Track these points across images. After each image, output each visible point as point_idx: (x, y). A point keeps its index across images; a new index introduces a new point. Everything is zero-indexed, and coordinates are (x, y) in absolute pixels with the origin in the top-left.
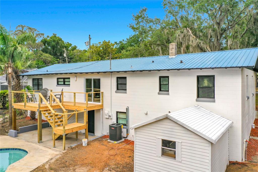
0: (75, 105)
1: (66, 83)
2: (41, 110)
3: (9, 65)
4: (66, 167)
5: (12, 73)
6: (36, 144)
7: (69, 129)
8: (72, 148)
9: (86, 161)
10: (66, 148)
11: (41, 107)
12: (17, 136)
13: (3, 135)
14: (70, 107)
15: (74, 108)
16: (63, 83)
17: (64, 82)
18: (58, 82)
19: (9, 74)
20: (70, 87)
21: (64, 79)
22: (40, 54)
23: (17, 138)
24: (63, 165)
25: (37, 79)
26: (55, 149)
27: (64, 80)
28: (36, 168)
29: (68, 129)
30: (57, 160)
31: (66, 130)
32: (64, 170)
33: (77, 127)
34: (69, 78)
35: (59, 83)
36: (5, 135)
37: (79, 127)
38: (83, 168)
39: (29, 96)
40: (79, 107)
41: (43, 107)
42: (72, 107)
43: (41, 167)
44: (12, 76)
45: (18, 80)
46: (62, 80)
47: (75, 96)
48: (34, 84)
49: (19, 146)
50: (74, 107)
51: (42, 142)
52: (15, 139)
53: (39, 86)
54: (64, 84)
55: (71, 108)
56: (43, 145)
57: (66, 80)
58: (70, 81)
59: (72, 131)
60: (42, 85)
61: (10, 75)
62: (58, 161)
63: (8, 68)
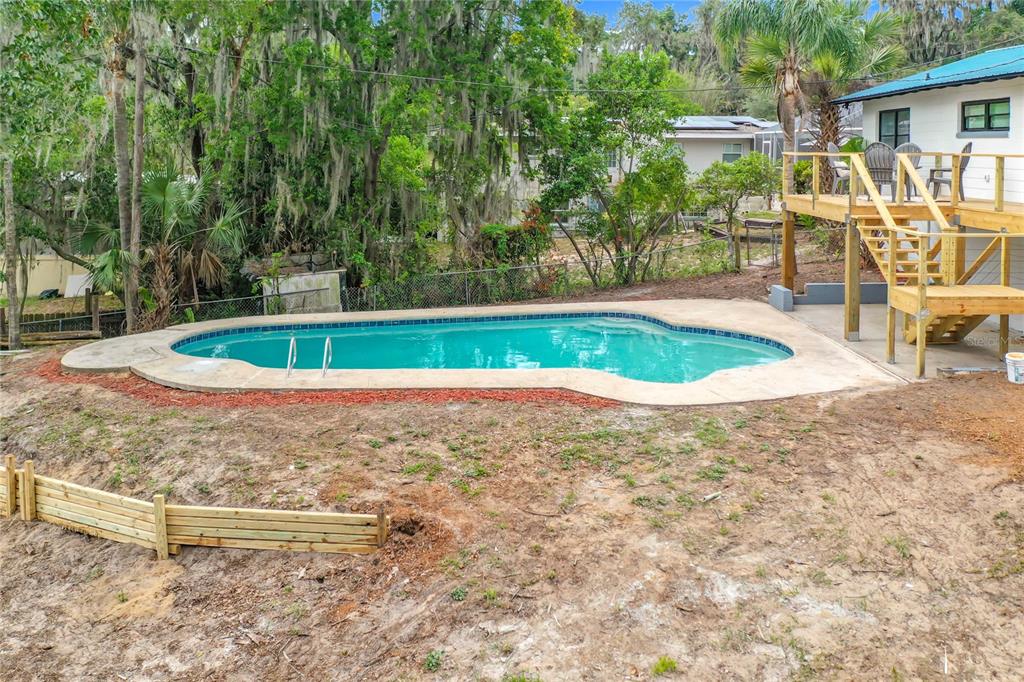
0: (999, 209)
1: (997, 123)
2: (856, 217)
3: (789, 64)
4: (886, 423)
5: (795, 92)
6: (838, 340)
7: (949, 298)
8: (952, 378)
9: (978, 428)
10: (931, 372)
11: (859, 207)
12: (793, 310)
13: (755, 299)
14: (979, 218)
15: (996, 223)
16: (981, 124)
17: (989, 118)
18: (964, 120)
19: (788, 94)
20: (1007, 136)
21: (988, 104)
22: (999, 21)
23: (791, 314)
24: (879, 415)
25: (894, 114)
26: (892, 367)
27: (987, 110)
28: (788, 396)
29: (940, 298)
30: (869, 396)
31: (931, 298)
32: (873, 429)
33: (990, 298)
34: (1006, 100)
35: (972, 124)
36: (762, 301)
37: (999, 298)
38: (948, 444)
39: (838, 170)
40: (1014, 217)
41: (865, 207)
42: (987, 218)
43: (805, 401)
44: (797, 104)
45: (832, 119)
46: (980, 110)
47: (1001, 169)
48: (883, 134)
49: (779, 334)
50: (994, 219)
51: (859, 341)
52: (783, 316)
53: (899, 138)
54: (989, 127)
55: (985, 222)
56: (857, 349)
57: (997, 109)
58: (1009, 114)
59: (959, 308)
60: (908, 135)
61: (789, 97)
62: (869, 400)
63: (784, 74)
